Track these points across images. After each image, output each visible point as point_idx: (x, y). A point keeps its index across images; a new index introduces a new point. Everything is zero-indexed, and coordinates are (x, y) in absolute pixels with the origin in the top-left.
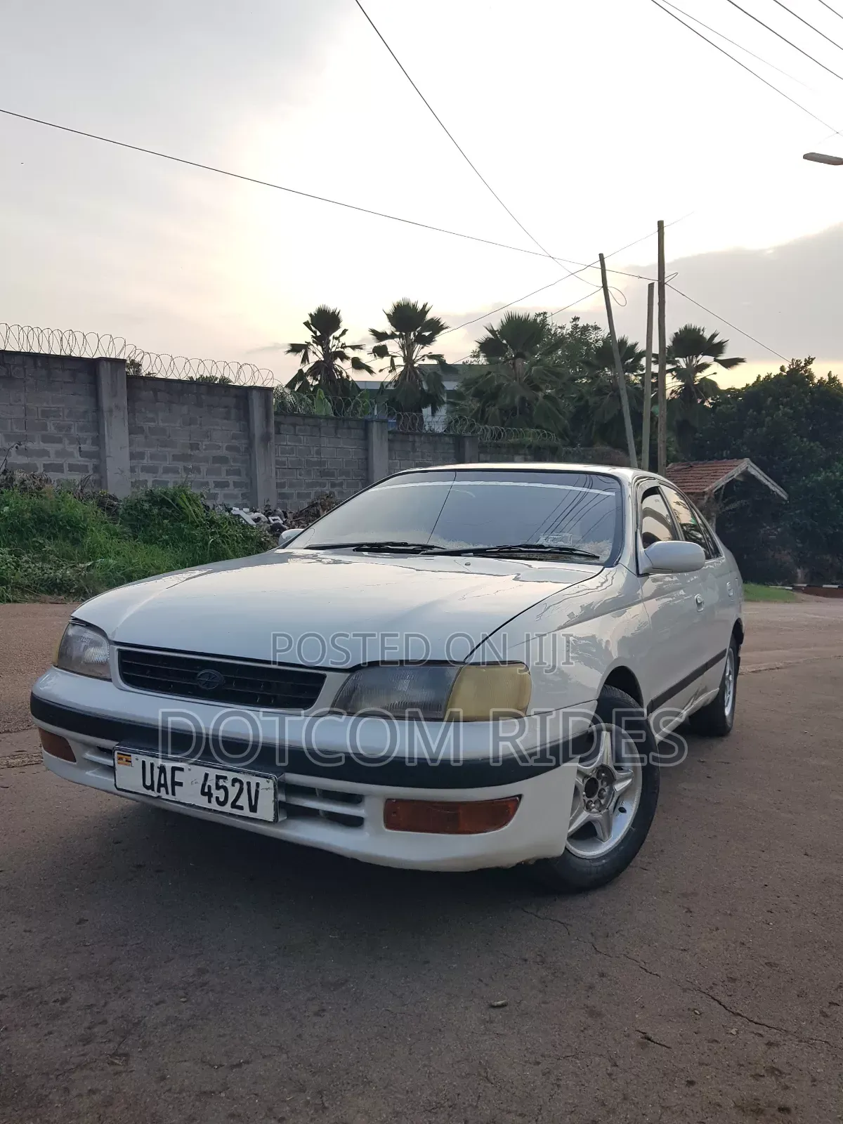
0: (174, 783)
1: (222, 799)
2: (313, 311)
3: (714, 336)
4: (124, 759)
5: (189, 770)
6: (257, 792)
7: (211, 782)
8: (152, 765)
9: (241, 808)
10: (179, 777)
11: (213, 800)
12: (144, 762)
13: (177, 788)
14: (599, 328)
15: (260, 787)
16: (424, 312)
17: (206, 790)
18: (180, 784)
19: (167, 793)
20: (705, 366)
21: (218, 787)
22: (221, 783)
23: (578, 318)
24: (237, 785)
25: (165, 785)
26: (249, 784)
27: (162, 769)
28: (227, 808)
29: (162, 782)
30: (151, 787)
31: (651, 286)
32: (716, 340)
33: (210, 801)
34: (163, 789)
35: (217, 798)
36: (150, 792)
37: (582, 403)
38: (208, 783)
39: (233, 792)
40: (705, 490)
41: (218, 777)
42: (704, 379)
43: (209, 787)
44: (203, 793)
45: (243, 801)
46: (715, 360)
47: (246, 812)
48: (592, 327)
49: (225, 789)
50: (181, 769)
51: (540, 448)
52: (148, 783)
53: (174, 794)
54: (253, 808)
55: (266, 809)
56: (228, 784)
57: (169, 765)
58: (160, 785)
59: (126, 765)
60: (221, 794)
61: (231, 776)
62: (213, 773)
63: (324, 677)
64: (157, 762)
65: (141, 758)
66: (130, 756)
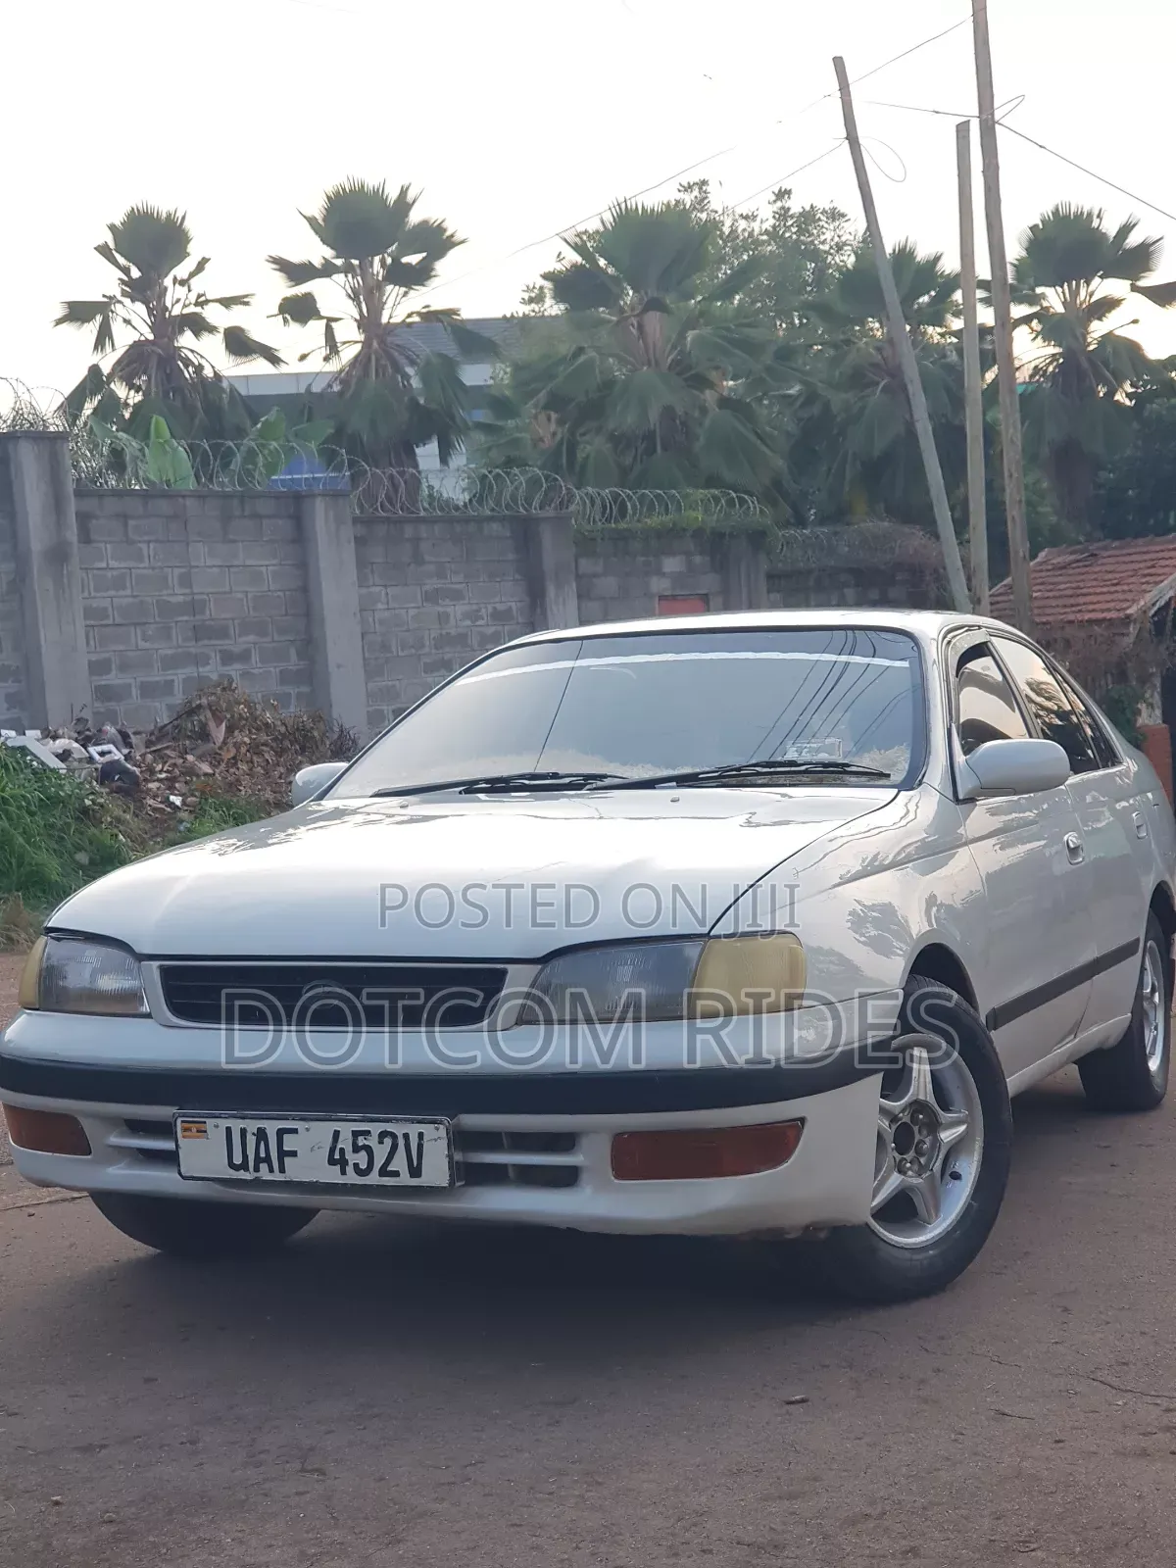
0: (283, 1154)
1: (363, 1166)
2: (118, 219)
3: (1126, 230)
4: (194, 1130)
5: (307, 1130)
6: (420, 1147)
7: (345, 1142)
8: (243, 1132)
9: (396, 1174)
10: (289, 1143)
11: (350, 1169)
12: (229, 1130)
13: (287, 1160)
14: (843, 215)
15: (425, 1138)
16: (403, 205)
17: (337, 1156)
18: (294, 1154)
19: (271, 1170)
20: (1108, 305)
21: (356, 1149)
22: (361, 1141)
23: (788, 192)
24: (388, 1141)
25: (268, 1160)
26: (406, 1136)
27: (261, 1135)
28: (374, 1178)
29: (263, 1155)
30: (244, 1166)
31: (962, 130)
32: (1134, 240)
33: (343, 1172)
34: (264, 1167)
35: (356, 1166)
36: (242, 1175)
37: (816, 410)
38: (339, 1146)
39: (381, 1153)
40: (1129, 612)
41: (356, 1134)
42: (1108, 338)
43: (342, 1150)
44: (332, 1161)
45: (400, 1163)
46: (1134, 289)
47: (405, 1179)
48: (824, 212)
49: (369, 1150)
50: (295, 1131)
51: (722, 535)
52: (238, 1160)
53: (282, 1170)
54: (415, 1172)
55: (436, 1170)
56: (372, 1142)
57: (272, 1127)
58: (258, 1160)
59: (198, 1137)
60: (362, 1159)
61: (375, 1128)
62: (346, 1129)
63: (504, 972)
64: (252, 1126)
65: (224, 1123)
66: (205, 1122)
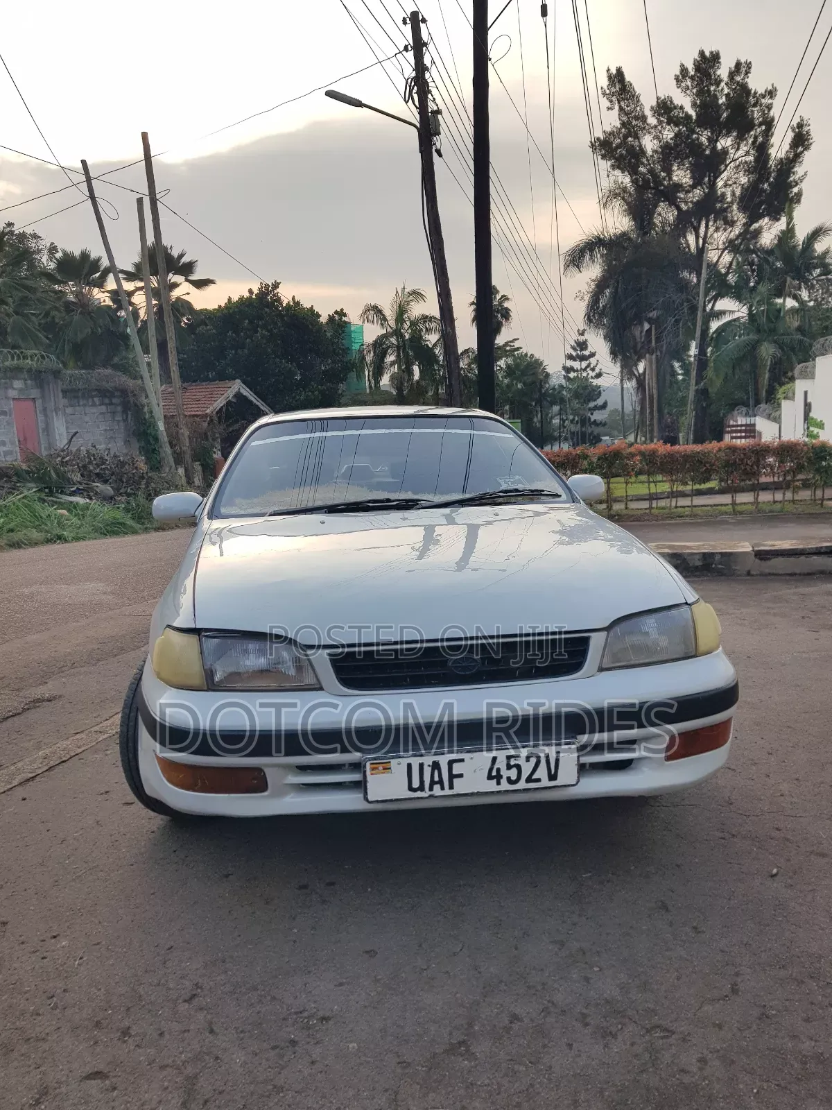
0: (452, 777)
1: (514, 778)
3: (181, 256)
4: (381, 768)
5: (472, 758)
6: (557, 761)
7: (501, 764)
8: (421, 766)
9: (538, 780)
10: (457, 769)
11: (504, 781)
12: (409, 766)
13: (455, 780)
14: (39, 237)
15: (561, 754)
17: (494, 773)
18: (461, 776)
19: (443, 788)
20: (175, 285)
21: (509, 767)
22: (513, 762)
23: (13, 224)
24: (533, 760)
25: (441, 782)
26: (547, 757)
27: (436, 766)
28: (522, 785)
29: (436, 779)
30: (421, 788)
31: (140, 202)
32: (185, 260)
33: (499, 783)
34: (437, 787)
35: (508, 778)
36: (419, 794)
38: (496, 766)
39: (527, 769)
40: (207, 412)
41: (509, 758)
42: (178, 299)
43: (498, 770)
44: (490, 777)
45: (542, 773)
46: (187, 280)
47: (545, 782)
48: (30, 235)
49: (518, 767)
50: (462, 760)
51: (40, 372)
52: (416, 784)
53: (451, 787)
54: (552, 777)
55: (567, 773)
56: (521, 762)
57: (443, 761)
58: (432, 783)
59: (384, 773)
60: (513, 774)
61: (524, 752)
62: (501, 756)
64: (428, 760)
65: (405, 762)
66: (390, 762)
